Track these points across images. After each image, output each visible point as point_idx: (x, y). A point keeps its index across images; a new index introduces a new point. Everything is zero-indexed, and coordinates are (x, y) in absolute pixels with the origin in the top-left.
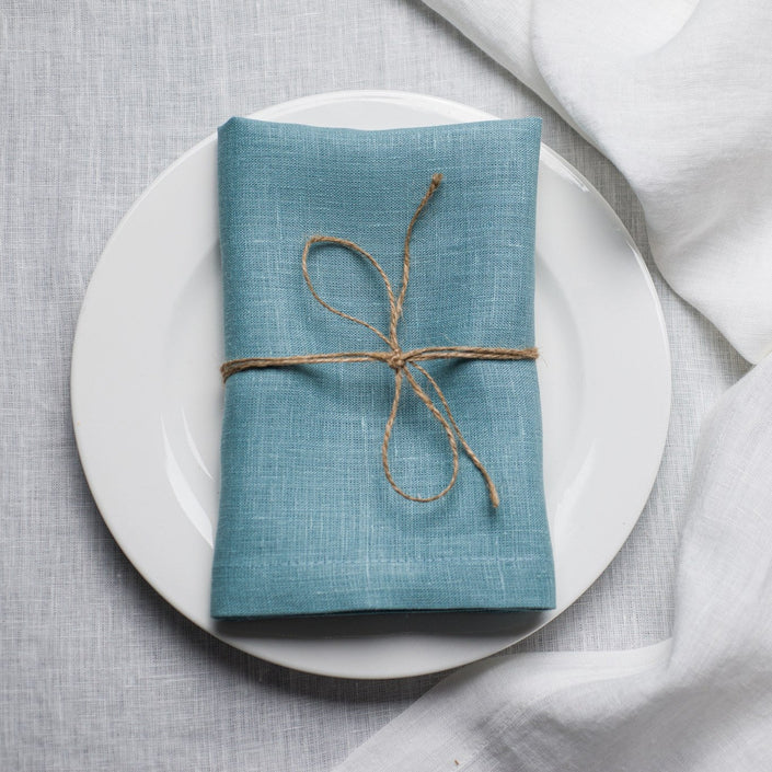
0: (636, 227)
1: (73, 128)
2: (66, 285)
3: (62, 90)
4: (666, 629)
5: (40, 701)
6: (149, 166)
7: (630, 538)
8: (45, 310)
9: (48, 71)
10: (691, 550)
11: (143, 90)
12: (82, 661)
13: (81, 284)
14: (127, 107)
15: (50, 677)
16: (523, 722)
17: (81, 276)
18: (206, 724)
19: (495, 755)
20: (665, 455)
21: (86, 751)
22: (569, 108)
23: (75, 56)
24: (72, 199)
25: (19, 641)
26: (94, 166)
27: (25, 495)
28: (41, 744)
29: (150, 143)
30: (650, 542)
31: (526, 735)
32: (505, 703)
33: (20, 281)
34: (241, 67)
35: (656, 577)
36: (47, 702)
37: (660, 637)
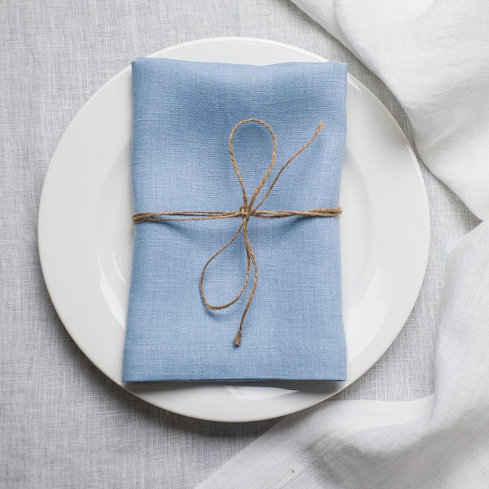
0: (406, 127)
1: (36, 56)
2: (37, 159)
3: (27, 31)
4: (428, 388)
5: (24, 430)
6: (88, 80)
7: (404, 329)
8: (24, 175)
9: (18, 19)
10: (445, 339)
11: (81, 30)
12: (52, 404)
13: (47, 158)
14: (71, 42)
15: (31, 414)
16: (337, 448)
17: (47, 153)
18: (131, 443)
19: (318, 467)
20: (426, 275)
21: (52, 462)
22: (360, 53)
23: (35, 8)
24: (38, 102)
25: (12, 391)
26: (52, 80)
27: (19, 296)
28: (23, 458)
29: (87, 65)
30: (418, 332)
31: (338, 457)
32: (325, 436)
33: (7, 156)
34: (144, 14)
35: (422, 355)
36: (28, 430)
37: (424, 394)
